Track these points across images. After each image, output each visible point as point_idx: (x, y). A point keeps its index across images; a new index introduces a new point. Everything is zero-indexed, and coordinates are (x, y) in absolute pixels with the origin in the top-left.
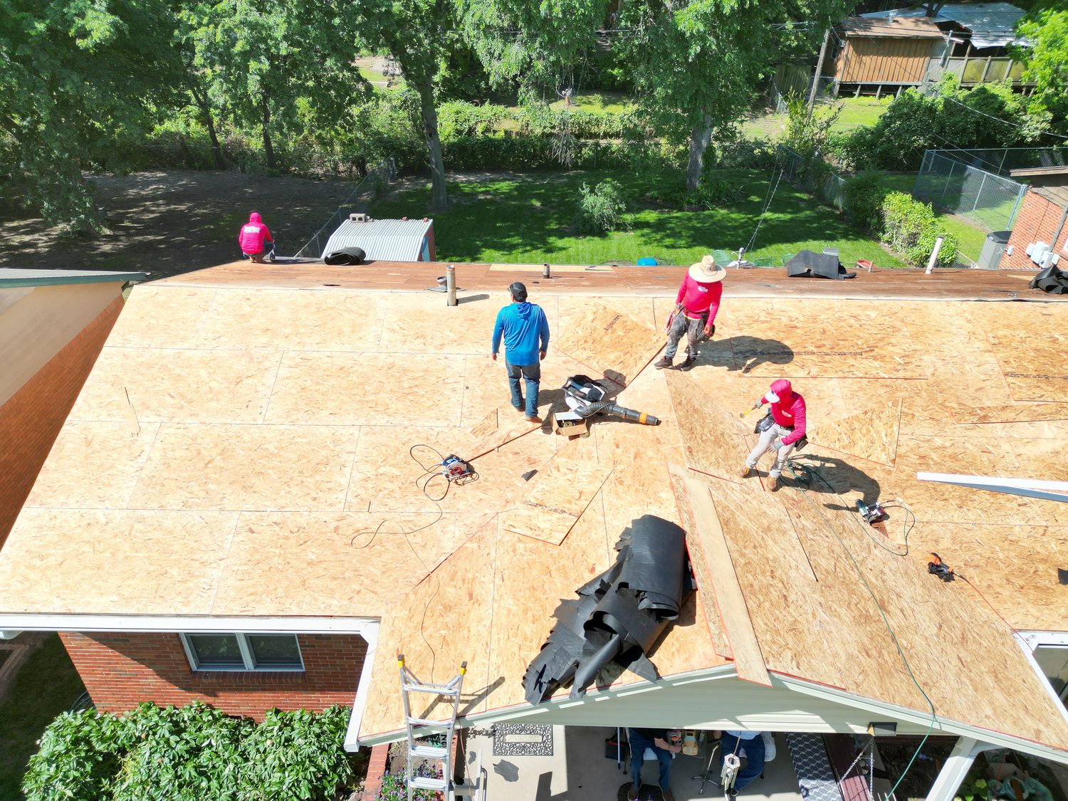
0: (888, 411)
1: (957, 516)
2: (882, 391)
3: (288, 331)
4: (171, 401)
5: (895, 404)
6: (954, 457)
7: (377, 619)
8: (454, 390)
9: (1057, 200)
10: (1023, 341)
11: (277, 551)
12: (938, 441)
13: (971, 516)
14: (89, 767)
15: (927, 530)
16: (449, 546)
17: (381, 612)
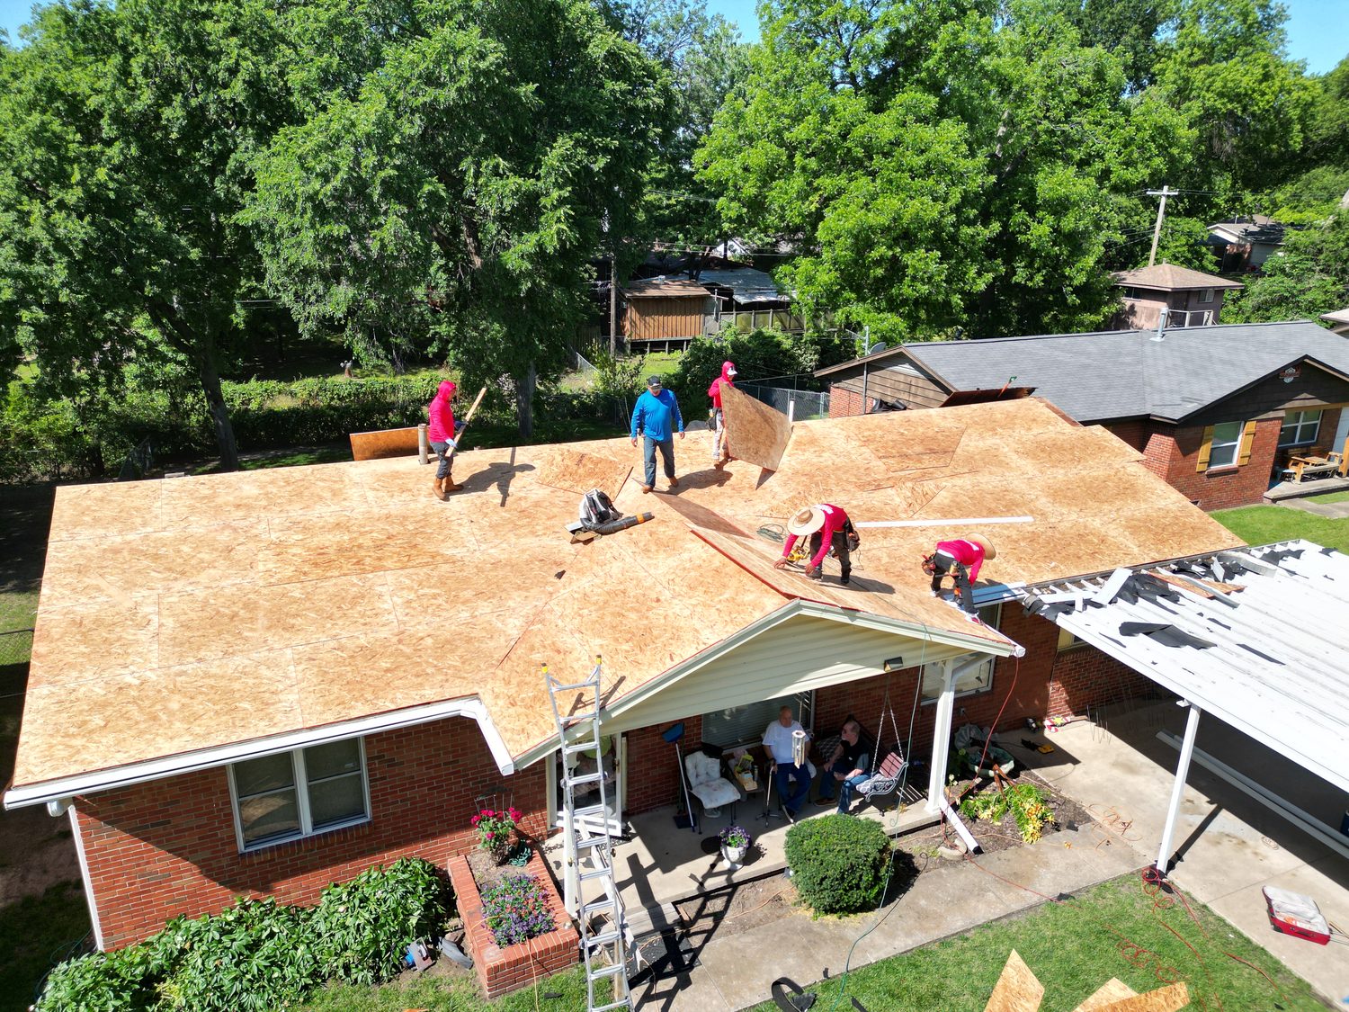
0: (814, 490)
1: (885, 543)
2: (804, 478)
3: (264, 503)
4: (160, 576)
5: (817, 485)
6: (868, 510)
7: (475, 696)
8: (460, 525)
9: (855, 389)
10: (882, 437)
11: (348, 669)
12: (854, 503)
13: (894, 541)
14: (127, 996)
15: (870, 554)
16: (515, 633)
17: (476, 690)
